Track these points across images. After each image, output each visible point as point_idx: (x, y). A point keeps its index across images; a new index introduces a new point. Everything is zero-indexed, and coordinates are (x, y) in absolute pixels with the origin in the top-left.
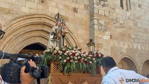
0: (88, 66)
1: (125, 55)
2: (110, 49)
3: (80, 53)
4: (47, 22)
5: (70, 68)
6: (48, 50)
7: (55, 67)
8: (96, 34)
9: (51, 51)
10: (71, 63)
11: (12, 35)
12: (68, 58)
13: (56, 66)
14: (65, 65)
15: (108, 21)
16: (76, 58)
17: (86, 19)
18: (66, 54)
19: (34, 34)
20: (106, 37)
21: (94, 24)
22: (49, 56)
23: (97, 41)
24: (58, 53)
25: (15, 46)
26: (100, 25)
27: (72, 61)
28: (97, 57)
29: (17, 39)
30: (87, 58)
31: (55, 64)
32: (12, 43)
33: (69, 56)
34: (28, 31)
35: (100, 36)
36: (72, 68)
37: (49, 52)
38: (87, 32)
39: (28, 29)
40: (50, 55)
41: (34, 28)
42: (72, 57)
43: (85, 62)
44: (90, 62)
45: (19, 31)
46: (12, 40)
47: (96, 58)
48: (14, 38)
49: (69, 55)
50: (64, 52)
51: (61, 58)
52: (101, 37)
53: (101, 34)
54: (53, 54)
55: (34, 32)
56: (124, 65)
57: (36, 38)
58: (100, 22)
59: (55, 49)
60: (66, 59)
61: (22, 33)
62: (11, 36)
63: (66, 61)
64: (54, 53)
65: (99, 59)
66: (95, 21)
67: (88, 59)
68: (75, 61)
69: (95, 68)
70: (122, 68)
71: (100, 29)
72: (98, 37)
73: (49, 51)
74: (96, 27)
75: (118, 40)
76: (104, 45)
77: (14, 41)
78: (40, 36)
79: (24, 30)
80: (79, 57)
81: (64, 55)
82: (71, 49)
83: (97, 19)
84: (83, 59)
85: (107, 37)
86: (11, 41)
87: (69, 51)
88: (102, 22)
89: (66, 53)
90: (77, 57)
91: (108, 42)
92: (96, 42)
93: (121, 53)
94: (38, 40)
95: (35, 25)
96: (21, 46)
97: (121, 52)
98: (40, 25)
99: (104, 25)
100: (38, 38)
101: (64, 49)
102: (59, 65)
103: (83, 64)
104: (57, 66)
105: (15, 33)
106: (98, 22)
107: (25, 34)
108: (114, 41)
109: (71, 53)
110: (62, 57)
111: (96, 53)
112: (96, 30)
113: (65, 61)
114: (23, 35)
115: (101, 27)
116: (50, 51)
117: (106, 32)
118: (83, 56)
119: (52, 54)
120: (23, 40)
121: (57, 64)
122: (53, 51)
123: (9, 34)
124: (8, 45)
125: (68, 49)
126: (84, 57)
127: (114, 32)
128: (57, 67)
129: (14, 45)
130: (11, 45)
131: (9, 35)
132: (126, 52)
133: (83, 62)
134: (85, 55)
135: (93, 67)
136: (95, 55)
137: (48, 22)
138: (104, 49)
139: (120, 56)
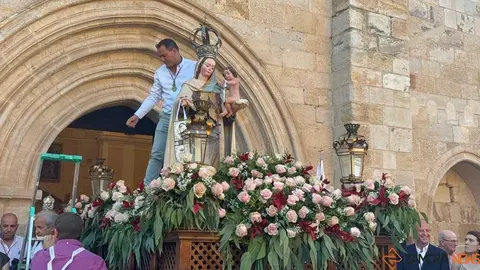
0: (343, 251)
1: (465, 152)
2: (410, 127)
3: (308, 187)
4: (165, 16)
5: (265, 260)
6: (168, 183)
7: (196, 257)
8: (358, 66)
9: (183, 186)
10: (271, 236)
11: (28, 65)
12: (256, 216)
13: (201, 252)
14: (244, 248)
15: (403, 17)
16: (292, 216)
17: (315, 11)
18: (244, 196)
19: (115, 66)
20: (395, 80)
21: (350, 29)
22: (170, 210)
23: (361, 96)
24: (210, 194)
25: (40, 110)
26: (373, 31)
27: (272, 229)
28: (380, 205)
29: (47, 84)
30: (339, 210)
31: (197, 244)
32: (30, 98)
33: (262, 208)
34: (91, 51)
35: (371, 75)
36: (272, 260)
37: (172, 192)
38: (318, 59)
39: (91, 43)
40: (175, 208)
41: (114, 40)
42: (272, 211)
43: (332, 231)
44: (355, 230)
45: (56, 51)
46: (30, 85)
47: (377, 209)
48: (37, 79)
49: (260, 199)
50: (238, 183)
51: (222, 212)
52: (376, 81)
53: (374, 70)
54: (190, 203)
55: (114, 57)
56: (455, 190)
57: (120, 82)
58: (373, 19)
59: (196, 178)
60: (245, 219)
61: (69, 59)
62: (25, 71)
63: (248, 230)
64: (195, 198)
65: (393, 217)
66: (354, 17)
67: (345, 218)
68: (290, 231)
69: (374, 258)
70: (449, 201)
71: (374, 50)
72: (363, 79)
73: (172, 187)
74: (356, 39)
75: (437, 93)
76: (387, 111)
77: (37, 92)
78: (139, 76)
79: (76, 46)
80: (305, 210)
81: (237, 200)
82: (266, 167)
83: (360, 10)
84: (321, 216)
85: (400, 79)
86: (26, 89)
87: (259, 182)
88: (380, 21)
89: (244, 192)
90: (296, 208)
91: (403, 100)
92: (356, 99)
93: (451, 145)
94: (130, 88)
95: (117, 31)
96: (63, 112)
97: (450, 141)
98: (137, 31)
99: (387, 31)
100: (128, 82)
101: (234, 172)
102: (213, 248)
103: (321, 240)
104: (205, 253)
105: (42, 59)
106: (366, 19)
107: (81, 65)
108: (424, 96)
109: (267, 193)
110: (229, 210)
111: (376, 184)
112: (355, 51)
113: (243, 229)
114: (73, 69)
115: (374, 39)
116: (176, 187)
117: (396, 62)
118: (321, 203)
119: (185, 198)
120: (72, 86)
121: (205, 243)
122: (190, 186)
123: (16, 63)
124: (12, 105)
125: (254, 172)
126: (327, 210)
127: (423, 62)
128: (205, 257)
129: (35, 106)
130: (23, 106)
131: (17, 68)
132: (466, 141)
133: (322, 234)
134: (328, 200)
135: (365, 251)
136: (372, 196)
137: (171, 18)
138: (387, 129)
139: (445, 157)
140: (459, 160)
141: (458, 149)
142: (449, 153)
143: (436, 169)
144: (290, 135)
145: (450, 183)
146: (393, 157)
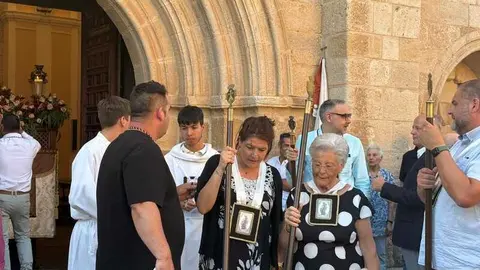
2: (419, 5)
97: (465, 24)
138: (390, 7)
139: (456, 47)
140: (473, 50)
141: (473, 36)
142: (463, 41)
143: (445, 60)
144: (267, 14)
145: (458, 78)
146: (396, 44)
